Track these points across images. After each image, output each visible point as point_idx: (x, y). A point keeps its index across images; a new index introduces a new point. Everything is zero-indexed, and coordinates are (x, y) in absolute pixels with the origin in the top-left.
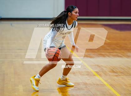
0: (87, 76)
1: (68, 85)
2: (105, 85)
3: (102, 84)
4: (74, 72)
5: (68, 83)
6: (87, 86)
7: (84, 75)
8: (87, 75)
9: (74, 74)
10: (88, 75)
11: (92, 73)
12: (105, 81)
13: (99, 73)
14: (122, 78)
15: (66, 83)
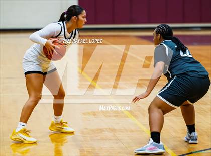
0: (114, 118)
1: (64, 131)
2: (143, 131)
3: (139, 129)
4: (95, 112)
5: (64, 128)
6: (115, 134)
7: (110, 116)
8: (115, 116)
9: (94, 115)
10: (117, 116)
11: (123, 113)
12: (144, 125)
13: (133, 113)
14: (169, 120)
15: (61, 128)
